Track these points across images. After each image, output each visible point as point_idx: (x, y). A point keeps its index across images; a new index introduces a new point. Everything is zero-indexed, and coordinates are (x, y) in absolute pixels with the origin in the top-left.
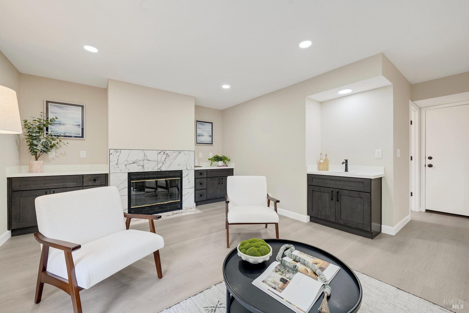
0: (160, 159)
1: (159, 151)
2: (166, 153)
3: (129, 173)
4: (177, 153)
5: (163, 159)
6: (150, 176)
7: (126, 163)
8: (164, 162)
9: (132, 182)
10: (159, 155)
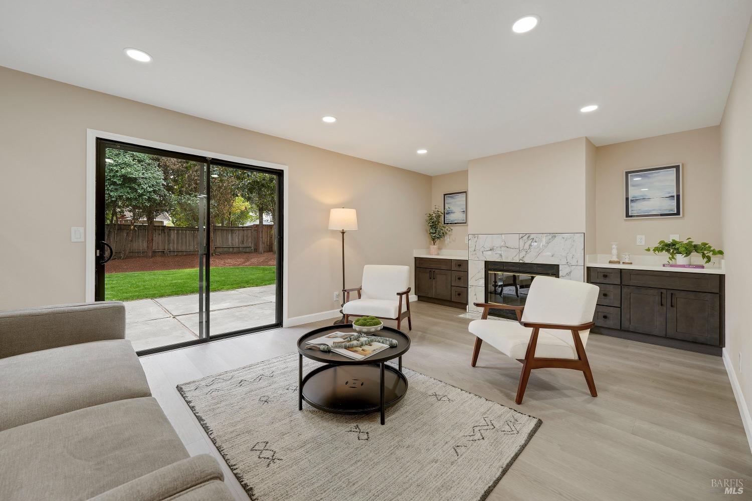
0: (523, 245)
1: (521, 235)
2: (531, 237)
3: (486, 262)
4: (550, 237)
5: (527, 246)
6: (511, 268)
7: (482, 249)
8: (529, 251)
9: (489, 272)
10: (521, 240)
